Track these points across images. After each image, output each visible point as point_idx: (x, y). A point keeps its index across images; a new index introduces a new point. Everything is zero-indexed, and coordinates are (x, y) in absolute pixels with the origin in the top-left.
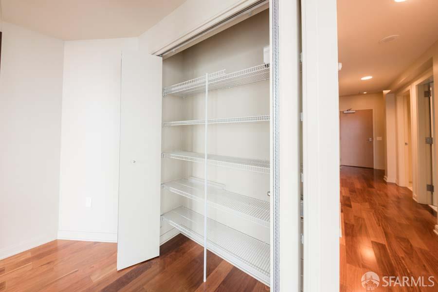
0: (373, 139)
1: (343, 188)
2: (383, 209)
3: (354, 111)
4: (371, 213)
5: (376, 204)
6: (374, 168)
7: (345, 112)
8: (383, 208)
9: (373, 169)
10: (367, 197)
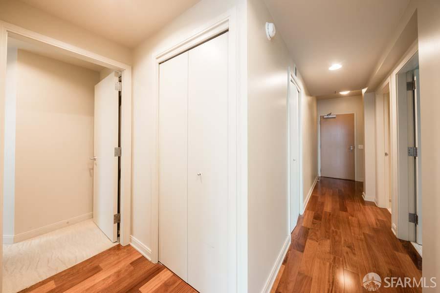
0: (354, 148)
1: (307, 212)
2: (347, 253)
3: (335, 116)
4: (328, 264)
5: (340, 242)
6: (356, 180)
7: (325, 117)
8: (348, 250)
9: (354, 181)
10: (333, 228)
